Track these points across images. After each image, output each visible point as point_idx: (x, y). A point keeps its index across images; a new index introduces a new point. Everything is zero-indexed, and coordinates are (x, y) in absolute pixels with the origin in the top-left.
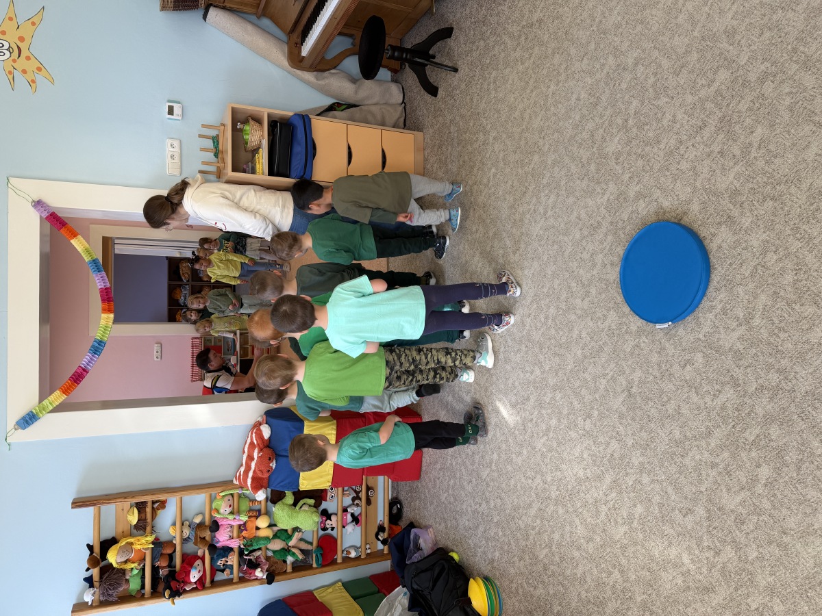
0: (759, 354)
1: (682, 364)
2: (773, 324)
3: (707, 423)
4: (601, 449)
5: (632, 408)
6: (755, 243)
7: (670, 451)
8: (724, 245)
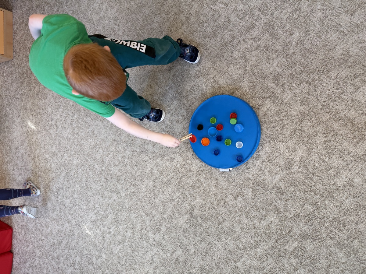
0: (297, 191)
1: (235, 195)
2: (308, 170)
3: (255, 239)
4: (168, 254)
5: (195, 226)
6: (294, 113)
7: (225, 257)
8: (268, 112)
